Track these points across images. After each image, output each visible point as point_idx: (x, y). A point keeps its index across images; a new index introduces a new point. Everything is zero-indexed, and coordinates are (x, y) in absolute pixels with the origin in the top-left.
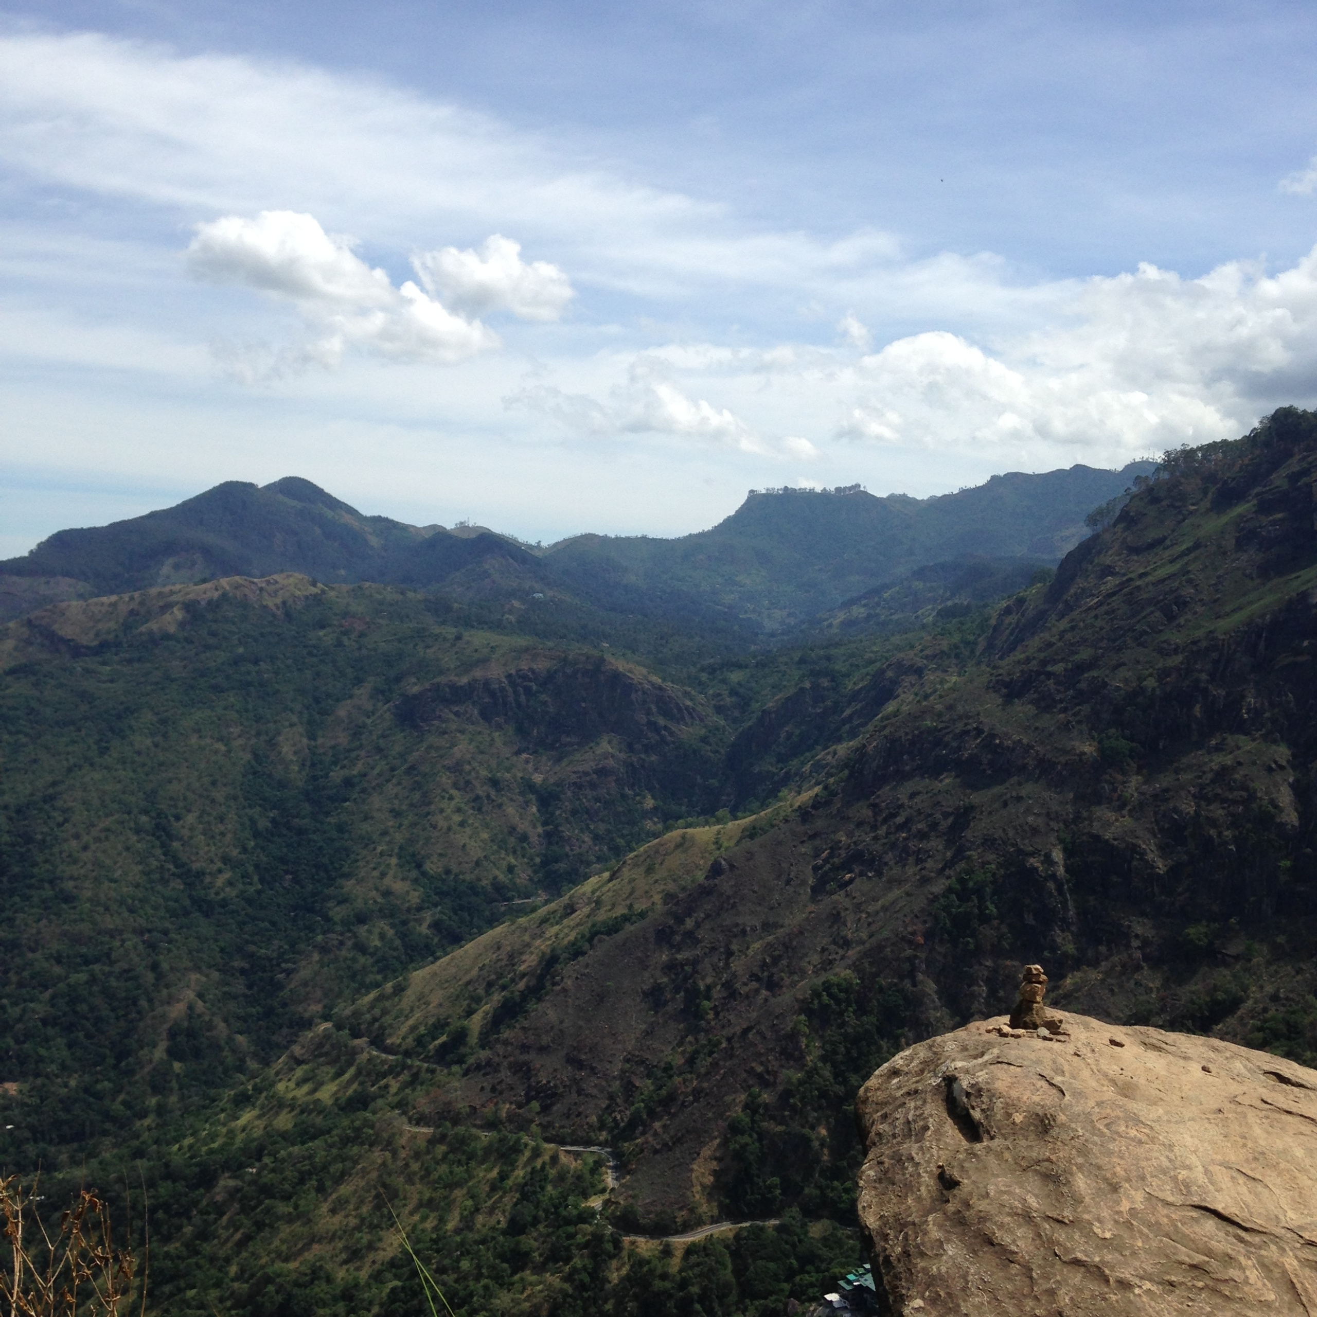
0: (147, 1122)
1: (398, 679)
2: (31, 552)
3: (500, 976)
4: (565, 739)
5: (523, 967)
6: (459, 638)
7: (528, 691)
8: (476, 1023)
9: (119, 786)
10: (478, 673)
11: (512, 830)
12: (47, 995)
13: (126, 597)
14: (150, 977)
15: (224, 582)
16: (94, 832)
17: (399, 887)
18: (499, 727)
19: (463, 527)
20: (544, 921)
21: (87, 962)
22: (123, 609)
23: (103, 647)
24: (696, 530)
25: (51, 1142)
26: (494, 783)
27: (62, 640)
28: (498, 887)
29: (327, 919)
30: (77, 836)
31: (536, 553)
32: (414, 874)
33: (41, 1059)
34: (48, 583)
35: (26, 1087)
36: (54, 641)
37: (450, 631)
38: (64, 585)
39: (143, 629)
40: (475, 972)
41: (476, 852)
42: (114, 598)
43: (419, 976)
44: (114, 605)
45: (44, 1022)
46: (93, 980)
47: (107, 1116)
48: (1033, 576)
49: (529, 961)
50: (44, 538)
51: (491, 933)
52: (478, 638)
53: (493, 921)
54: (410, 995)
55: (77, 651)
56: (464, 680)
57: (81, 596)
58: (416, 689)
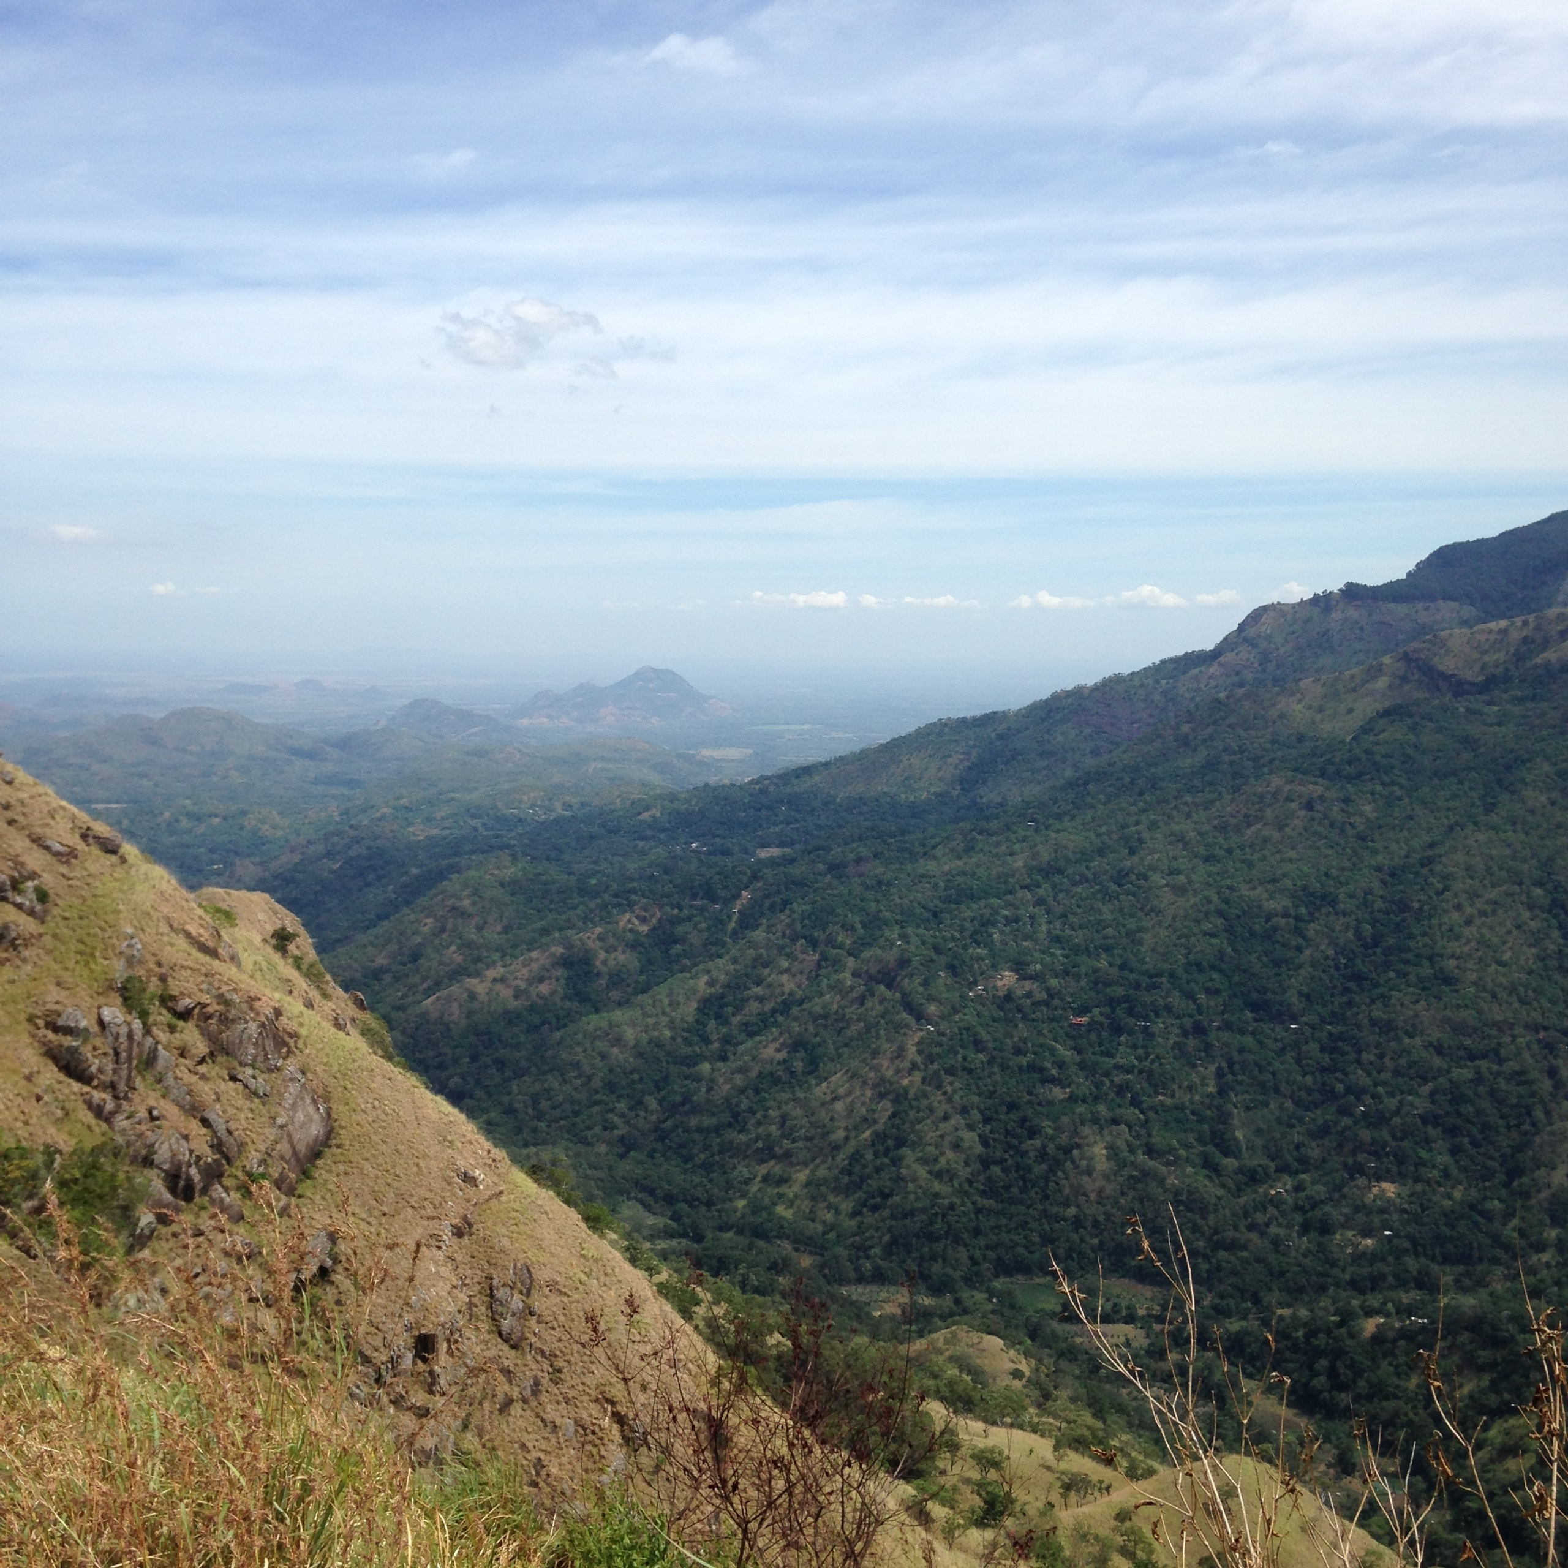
0: (1545, 1257)
2: (1409, 574)
9: (1508, 851)
12: (1426, 1089)
13: (1518, 621)
14: (1547, 1085)
16: (1479, 904)
21: (1472, 1057)
22: (1515, 636)
23: (1489, 684)
25: (1433, 1259)
27: (1442, 675)
30: (1459, 907)
33: (1421, 1163)
34: (1427, 609)
35: (1405, 1191)
36: (1433, 678)
38: (1446, 610)
39: (1538, 660)
42: (1503, 623)
44: (1504, 632)
45: (1425, 1120)
46: (1478, 1079)
47: (1497, 1240)
50: (1423, 556)
55: (1460, 688)
57: (1465, 623)
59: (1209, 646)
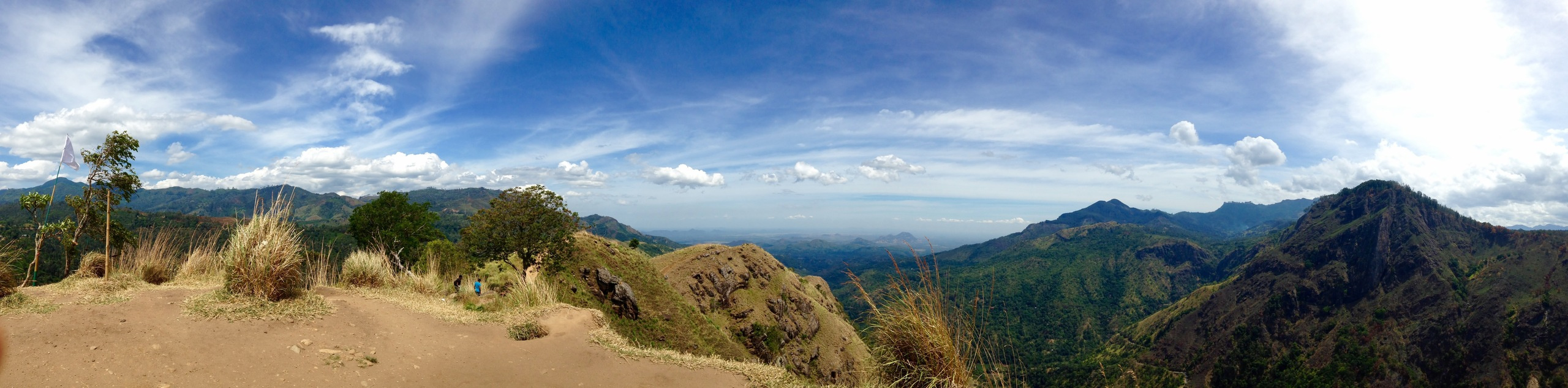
0: (1079, 354)
1: (1136, 247)
2: (1057, 219)
3: (1159, 325)
4: (1177, 262)
5: (1164, 323)
6: (1151, 237)
7: (1168, 250)
8: (1153, 337)
9: (1074, 271)
10: (1155, 246)
11: (1163, 286)
12: (1060, 319)
13: (1077, 228)
14: (1079, 318)
15: (1097, 224)
16: (1069, 282)
17: (1136, 299)
18: (1160, 259)
19: (1153, 210)
20: (1170, 310)
21: (1067, 313)
22: (1075, 231)
23: (1071, 239)
24: (1211, 211)
25: (1061, 355)
26: (1159, 273)
27: (1063, 238)
28: (1160, 301)
29: (1119, 306)
30: (1065, 283)
31: (1171, 216)
32: (1139, 296)
33: (1059, 335)
34: (1060, 226)
35: (1056, 341)
37: (1149, 235)
38: (1063, 226)
39: (1079, 235)
40: (1153, 323)
41: (1155, 291)
43: (1141, 323)
45: (1060, 326)
46: (1068, 317)
47: (1072, 350)
48: (1291, 223)
49: (1166, 321)
50: (1059, 215)
51: (1157, 313)
52: (1156, 237)
53: (1158, 309)
54: (1139, 327)
55: (1066, 240)
56: (1152, 247)
57: (1066, 229)
58: (1140, 249)
59: (1021, 231)
